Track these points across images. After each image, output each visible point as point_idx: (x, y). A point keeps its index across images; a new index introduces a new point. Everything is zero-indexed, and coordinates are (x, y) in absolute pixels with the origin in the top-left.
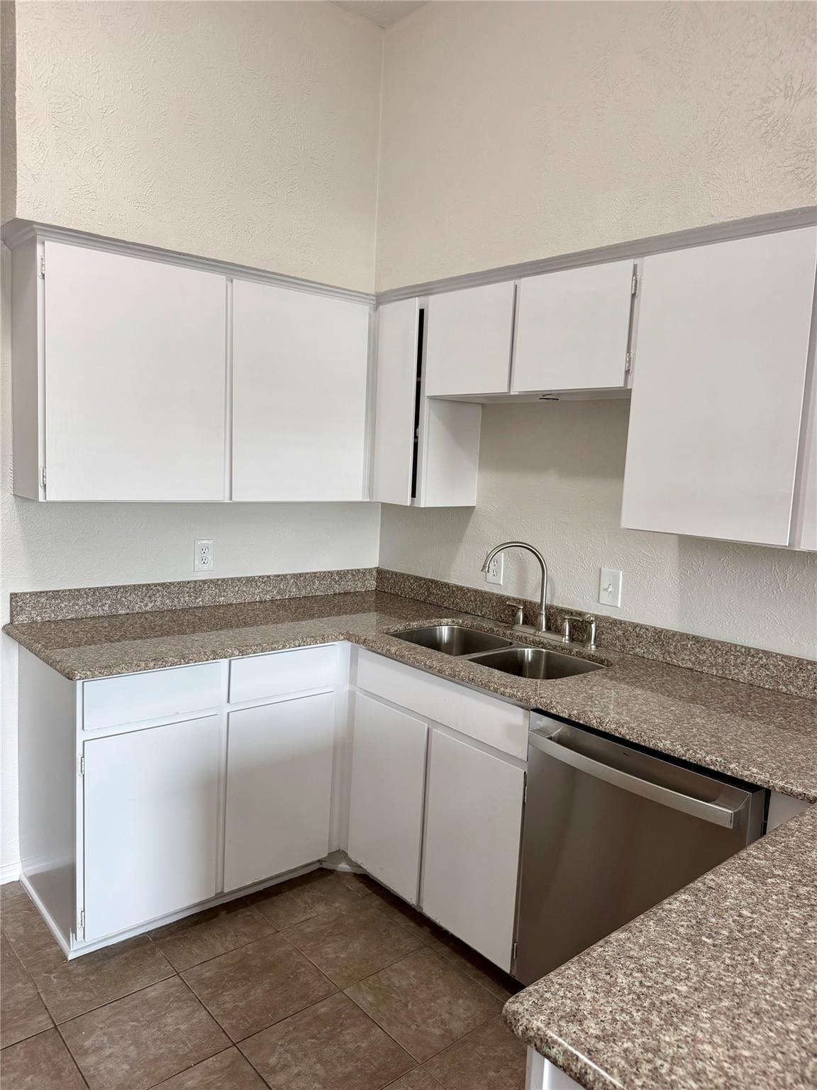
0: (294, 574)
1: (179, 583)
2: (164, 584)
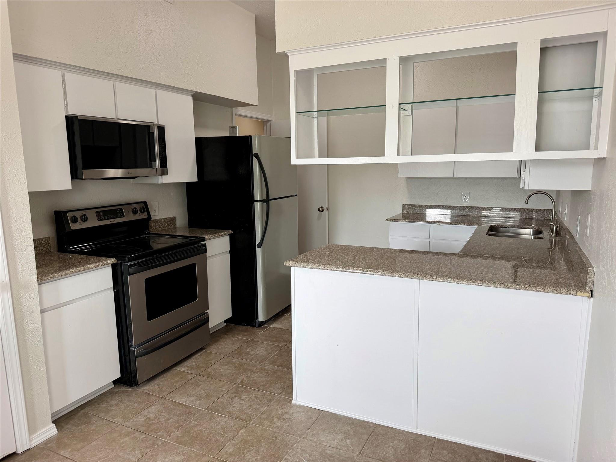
0: (504, 208)
1: (454, 206)
2: (448, 206)
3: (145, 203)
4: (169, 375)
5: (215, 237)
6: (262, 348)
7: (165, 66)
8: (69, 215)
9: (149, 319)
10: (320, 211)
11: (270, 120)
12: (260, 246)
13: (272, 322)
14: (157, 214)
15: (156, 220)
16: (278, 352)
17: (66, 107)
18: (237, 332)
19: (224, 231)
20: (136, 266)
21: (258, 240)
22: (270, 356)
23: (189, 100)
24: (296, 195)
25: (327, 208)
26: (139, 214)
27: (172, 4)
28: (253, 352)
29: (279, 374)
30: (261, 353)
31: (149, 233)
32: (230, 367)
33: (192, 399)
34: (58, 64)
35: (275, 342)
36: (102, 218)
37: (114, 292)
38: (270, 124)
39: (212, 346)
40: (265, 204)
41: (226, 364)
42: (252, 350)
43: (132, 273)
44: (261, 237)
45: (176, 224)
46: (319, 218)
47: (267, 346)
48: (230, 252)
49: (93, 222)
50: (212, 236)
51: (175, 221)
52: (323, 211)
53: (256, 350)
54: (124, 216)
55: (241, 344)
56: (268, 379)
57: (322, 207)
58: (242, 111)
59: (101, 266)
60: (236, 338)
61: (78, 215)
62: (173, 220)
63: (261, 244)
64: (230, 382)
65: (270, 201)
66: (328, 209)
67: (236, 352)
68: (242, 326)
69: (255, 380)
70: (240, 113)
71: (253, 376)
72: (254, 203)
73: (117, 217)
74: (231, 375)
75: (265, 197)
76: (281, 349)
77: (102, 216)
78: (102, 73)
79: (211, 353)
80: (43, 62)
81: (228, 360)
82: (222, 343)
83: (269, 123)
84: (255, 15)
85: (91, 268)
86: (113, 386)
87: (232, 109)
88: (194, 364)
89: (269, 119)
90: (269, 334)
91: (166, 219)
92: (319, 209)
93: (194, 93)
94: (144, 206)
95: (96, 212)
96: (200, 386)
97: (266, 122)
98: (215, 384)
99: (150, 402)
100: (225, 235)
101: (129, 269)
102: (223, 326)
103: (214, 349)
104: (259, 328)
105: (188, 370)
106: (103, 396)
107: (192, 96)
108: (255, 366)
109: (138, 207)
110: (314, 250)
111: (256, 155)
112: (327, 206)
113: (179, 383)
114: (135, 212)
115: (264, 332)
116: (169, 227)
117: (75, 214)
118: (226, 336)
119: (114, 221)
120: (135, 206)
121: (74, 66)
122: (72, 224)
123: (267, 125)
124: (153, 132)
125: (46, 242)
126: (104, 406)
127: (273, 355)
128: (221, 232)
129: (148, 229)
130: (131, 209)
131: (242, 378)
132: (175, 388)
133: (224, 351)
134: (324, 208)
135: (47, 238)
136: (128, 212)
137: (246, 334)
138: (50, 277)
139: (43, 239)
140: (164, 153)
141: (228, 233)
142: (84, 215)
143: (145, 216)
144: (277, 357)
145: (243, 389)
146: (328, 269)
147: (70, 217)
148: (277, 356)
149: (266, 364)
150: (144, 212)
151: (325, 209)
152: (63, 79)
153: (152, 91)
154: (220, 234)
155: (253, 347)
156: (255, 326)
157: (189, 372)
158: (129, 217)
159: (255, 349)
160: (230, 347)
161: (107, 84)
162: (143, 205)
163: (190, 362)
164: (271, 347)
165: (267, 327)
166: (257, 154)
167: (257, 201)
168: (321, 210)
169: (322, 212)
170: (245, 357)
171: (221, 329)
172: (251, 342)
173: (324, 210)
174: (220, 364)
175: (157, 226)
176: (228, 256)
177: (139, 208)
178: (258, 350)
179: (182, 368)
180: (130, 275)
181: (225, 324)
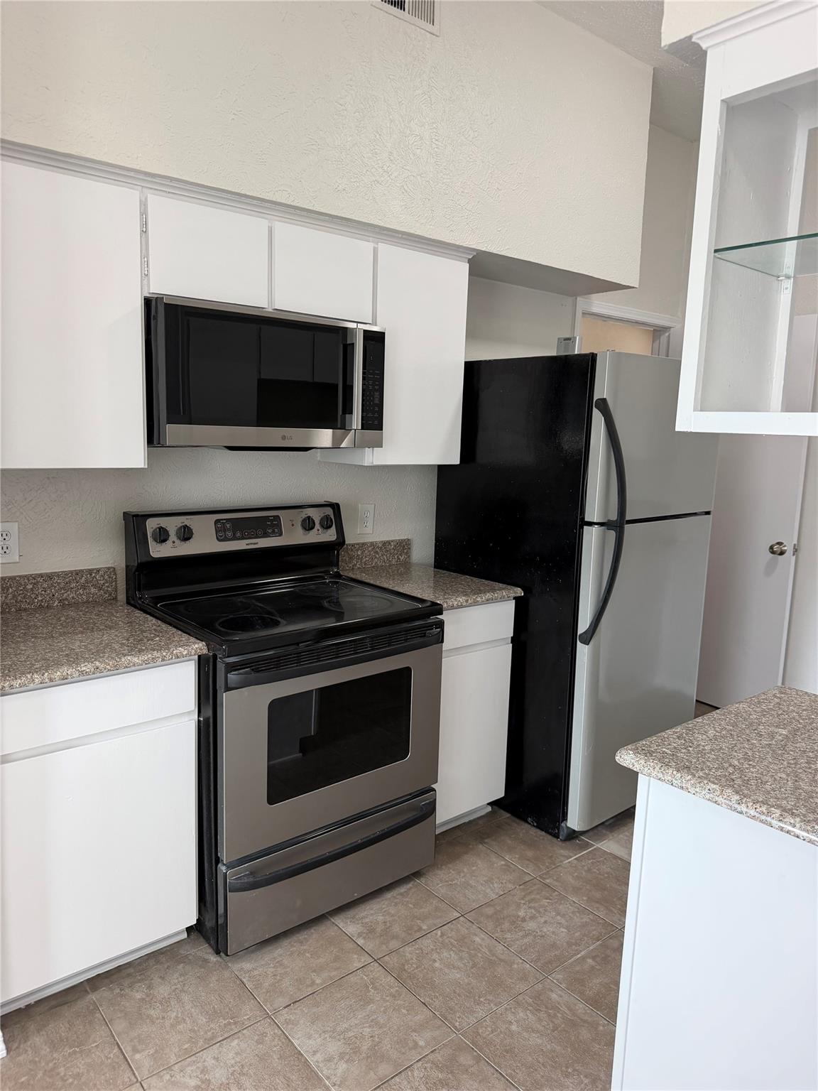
3: (335, 507)
4: (313, 938)
5: (475, 603)
6: (559, 917)
7: (403, 186)
8: (151, 525)
9: (272, 800)
10: (773, 552)
11: (671, 328)
12: (587, 639)
13: (604, 831)
14: (369, 530)
15: (363, 544)
16: (600, 945)
17: (145, 275)
18: (509, 842)
19: (503, 589)
20: (247, 668)
21: (583, 624)
22: (575, 955)
23: (460, 272)
24: (708, 513)
25: (794, 548)
26: (318, 530)
27: (437, 36)
28: (531, 925)
29: (585, 1034)
30: (553, 933)
31: (338, 575)
32: (461, 959)
33: (334, 1047)
34: (132, 174)
35: (597, 905)
36: (229, 534)
37: (199, 721)
38: (669, 336)
39: (439, 872)
40: (612, 535)
41: (454, 946)
42: (533, 918)
43: (233, 686)
44: (591, 620)
45: (409, 556)
46: (769, 570)
47: (573, 912)
48: (514, 640)
49: (205, 542)
50: (467, 601)
51: (409, 548)
52: (782, 553)
53: (543, 920)
54: (281, 534)
55: (510, 886)
56: (549, 1047)
57: (780, 544)
58: (600, 304)
59: (163, 660)
60: (503, 863)
61: (172, 525)
62: (404, 546)
63: (589, 636)
64: (446, 1019)
65: (626, 526)
66: (796, 551)
67: (490, 911)
68: (526, 825)
69: (511, 1034)
70: (595, 309)
71: (510, 1017)
72: (583, 528)
73: (265, 535)
74: (455, 992)
75: (614, 516)
76: (611, 938)
77: (229, 530)
78: (243, 199)
79: (430, 894)
80: (94, 168)
81: (464, 931)
82: (465, 870)
83: (667, 334)
84: (654, 69)
85: (134, 665)
86: (185, 935)
87: (576, 299)
88: (380, 918)
89: (666, 324)
90: (589, 870)
91: (389, 542)
92: (771, 548)
93: (475, 254)
94: (334, 514)
95: (217, 522)
96: (369, 1003)
97: (660, 331)
98: (404, 1011)
99: (236, 1020)
100: (503, 599)
101: (229, 675)
102: (483, 814)
103: (440, 882)
104: (568, 843)
105: (360, 935)
106: (152, 962)
107: (470, 261)
108: (524, 978)
109: (316, 515)
110: (733, 708)
111: (603, 405)
112: (796, 542)
113: (325, 975)
114: (308, 525)
115: (576, 861)
116: (394, 562)
117: (163, 522)
118: (481, 846)
119: (255, 544)
120: (311, 512)
121: (171, 179)
122: (154, 543)
123: (662, 338)
124: (353, 344)
125: (106, 577)
126: (138, 996)
127: (583, 953)
128: (493, 590)
129: (337, 565)
130: (301, 519)
131: (480, 1012)
132: (310, 990)
133: (462, 899)
134: (785, 546)
135: (109, 568)
136: (293, 525)
137: (530, 854)
138: (20, 681)
139: (98, 570)
140: (377, 394)
141: (513, 595)
142: (185, 527)
143: (330, 535)
144: (593, 963)
145: (471, 1062)
146: (774, 822)
147: (152, 530)
148: (594, 958)
149: (557, 980)
150: (329, 527)
151: (789, 548)
152: (144, 213)
153: (365, 247)
154: (489, 595)
155: (536, 905)
156: (557, 836)
157: (361, 942)
158: (293, 536)
159: (539, 912)
160: (480, 888)
161: (253, 226)
162: (329, 511)
163: (374, 913)
164: (584, 920)
165: (587, 845)
166: (604, 400)
167: (590, 524)
168: (777, 550)
169: (780, 557)
170: (508, 936)
171: (474, 820)
172: (535, 888)
173: (786, 550)
174: (440, 939)
175: (366, 557)
176: (509, 648)
177: (320, 518)
178: (545, 922)
179: (349, 925)
180: (228, 689)
181: (489, 809)
